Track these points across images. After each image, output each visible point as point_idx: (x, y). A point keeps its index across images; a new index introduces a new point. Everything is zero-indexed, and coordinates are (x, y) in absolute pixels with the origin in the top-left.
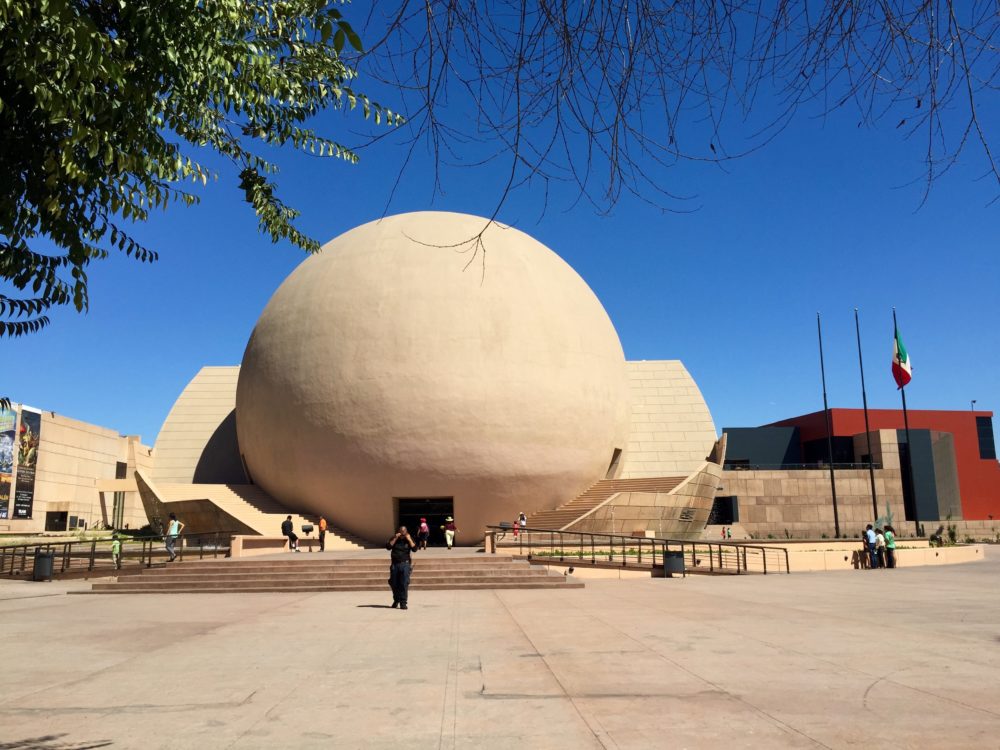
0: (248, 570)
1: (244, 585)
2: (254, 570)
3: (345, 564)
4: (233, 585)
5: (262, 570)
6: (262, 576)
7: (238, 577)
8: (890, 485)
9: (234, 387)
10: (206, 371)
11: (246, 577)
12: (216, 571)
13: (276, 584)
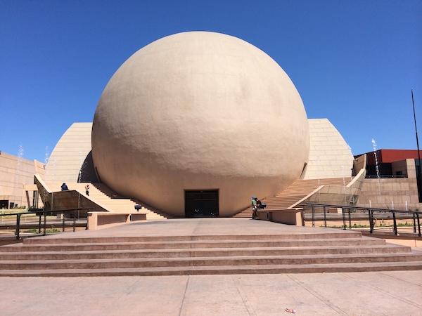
0: (104, 247)
1: (101, 265)
2: (111, 247)
3: (200, 241)
4: (89, 266)
5: (118, 247)
6: (119, 255)
7: (93, 256)
8: (411, 186)
9: (90, 133)
10: (75, 125)
11: (102, 256)
12: (72, 248)
13: (136, 265)
